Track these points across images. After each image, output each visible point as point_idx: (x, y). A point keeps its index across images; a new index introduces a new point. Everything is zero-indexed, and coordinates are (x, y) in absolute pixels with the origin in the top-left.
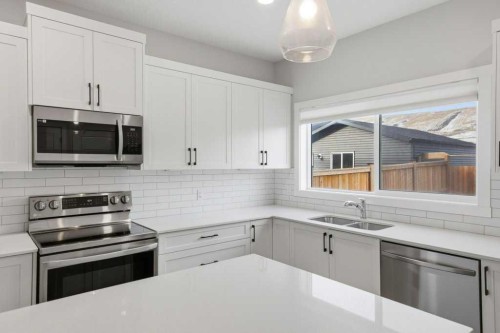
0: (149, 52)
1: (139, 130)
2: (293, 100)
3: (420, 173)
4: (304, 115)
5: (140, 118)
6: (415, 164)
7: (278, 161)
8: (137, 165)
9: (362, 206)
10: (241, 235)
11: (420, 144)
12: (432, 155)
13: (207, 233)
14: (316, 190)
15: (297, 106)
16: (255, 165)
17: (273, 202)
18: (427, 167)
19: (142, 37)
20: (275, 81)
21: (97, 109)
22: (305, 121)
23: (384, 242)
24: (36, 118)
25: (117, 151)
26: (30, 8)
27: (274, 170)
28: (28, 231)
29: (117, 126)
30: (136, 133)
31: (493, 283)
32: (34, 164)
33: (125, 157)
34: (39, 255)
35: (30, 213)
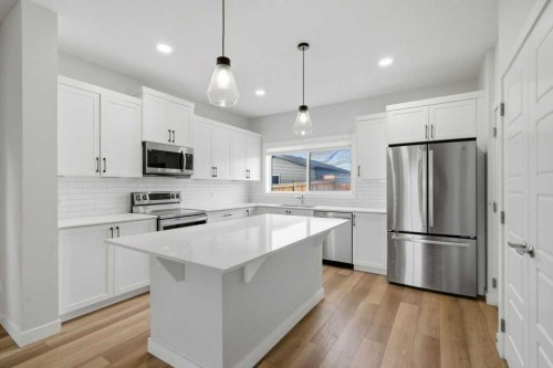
1: (192, 156)
2: (262, 141)
3: (320, 185)
4: (269, 150)
5: (191, 149)
6: (317, 182)
7: (255, 177)
8: (189, 176)
9: (302, 198)
10: (243, 213)
11: (320, 171)
12: (327, 177)
13: (227, 213)
14: (274, 192)
15: (265, 145)
16: (244, 179)
17: (250, 201)
18: (324, 184)
19: (193, 105)
20: (250, 129)
21: (172, 144)
22: (268, 154)
23: (315, 211)
24: (147, 148)
25: (181, 168)
26: (145, 89)
27: (250, 182)
28: (132, 212)
29: (182, 154)
30: (190, 158)
31: (357, 221)
32: (144, 173)
33: (186, 172)
34: (158, 220)
35: (133, 202)
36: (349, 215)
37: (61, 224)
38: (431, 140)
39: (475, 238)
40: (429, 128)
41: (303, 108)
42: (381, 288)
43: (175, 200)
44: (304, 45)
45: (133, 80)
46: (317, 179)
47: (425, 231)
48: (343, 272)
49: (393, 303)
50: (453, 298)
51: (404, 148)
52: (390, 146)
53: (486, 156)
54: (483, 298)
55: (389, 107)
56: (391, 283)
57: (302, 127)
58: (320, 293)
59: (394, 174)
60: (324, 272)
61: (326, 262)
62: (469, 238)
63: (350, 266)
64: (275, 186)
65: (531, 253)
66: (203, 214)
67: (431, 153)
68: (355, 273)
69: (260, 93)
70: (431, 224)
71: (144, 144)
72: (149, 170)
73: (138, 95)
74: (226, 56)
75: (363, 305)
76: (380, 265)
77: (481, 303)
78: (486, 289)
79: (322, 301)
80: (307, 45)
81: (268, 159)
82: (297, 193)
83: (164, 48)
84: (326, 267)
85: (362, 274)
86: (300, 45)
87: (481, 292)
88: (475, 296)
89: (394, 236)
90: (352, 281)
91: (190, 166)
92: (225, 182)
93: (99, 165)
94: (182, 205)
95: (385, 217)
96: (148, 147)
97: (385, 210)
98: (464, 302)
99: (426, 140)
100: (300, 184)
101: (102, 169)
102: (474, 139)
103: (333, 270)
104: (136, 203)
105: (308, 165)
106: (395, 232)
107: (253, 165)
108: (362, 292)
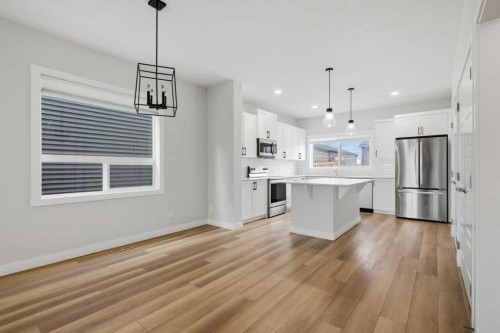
1: (277, 145)
2: (306, 135)
5: (276, 141)
7: (303, 158)
9: (337, 170)
15: (308, 137)
16: (299, 159)
22: (312, 143)
25: (272, 153)
28: (248, 177)
29: (272, 144)
31: (376, 184)
32: (258, 155)
33: (274, 155)
34: (268, 180)
35: (250, 172)
38: (421, 135)
39: (447, 190)
52: (397, 139)
55: (396, 116)
56: (398, 218)
62: (443, 190)
63: (371, 211)
65: (464, 191)
67: (421, 143)
68: (374, 215)
69: (315, 107)
70: (421, 184)
71: (258, 140)
72: (260, 154)
76: (391, 209)
79: (360, 222)
81: (311, 147)
82: (335, 168)
85: (378, 216)
86: (349, 89)
89: (399, 191)
91: (275, 151)
92: (289, 161)
93: (243, 151)
95: (394, 180)
96: (261, 141)
99: (418, 136)
101: (245, 153)
106: (400, 188)
107: (302, 149)
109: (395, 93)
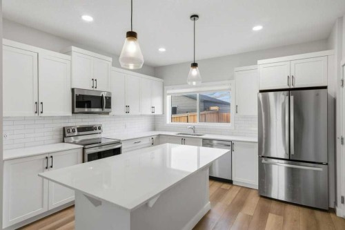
0: (113, 65)
1: (110, 98)
2: (163, 85)
3: (207, 116)
4: (168, 92)
5: (110, 93)
6: (205, 112)
7: (158, 111)
8: (108, 113)
9: (193, 129)
10: (148, 141)
11: (207, 103)
12: (212, 108)
13: (136, 141)
14: (173, 123)
15: (165, 87)
16: (150, 113)
17: (154, 129)
18: (210, 113)
19: (111, 59)
20: (155, 76)
21: (95, 89)
22: (169, 94)
23: (204, 139)
24: (75, 93)
25: (102, 107)
26: (74, 48)
27: (154, 115)
28: (64, 142)
29: (102, 97)
30: (109, 100)
31: (235, 148)
32: (73, 112)
33: (106, 110)
34: (84, 149)
35: (65, 134)
36: (230, 143)
37: (5, 156)
38: (292, 87)
39: (327, 164)
40: (291, 78)
41: (195, 65)
42: (254, 200)
43: (98, 131)
44: (195, 17)
45: (65, 41)
46: (205, 109)
47: (288, 158)
48: (225, 186)
49: (263, 214)
50: (310, 210)
51: (271, 94)
52: (261, 91)
53: (335, 101)
54: (333, 211)
55: (259, 62)
56: (262, 196)
57: (193, 79)
58: (207, 205)
59: (263, 113)
60: (210, 186)
61: (212, 178)
62: (321, 163)
63: (230, 182)
64: (173, 116)
66: (119, 142)
67: (292, 98)
68: (234, 187)
69: (162, 50)
70: (292, 152)
71: (73, 90)
72: (76, 110)
73: (69, 53)
74: (134, 30)
75: (240, 216)
76: (254, 182)
77: (332, 215)
78: (336, 203)
79: (209, 212)
80: (197, 16)
81: (168, 98)
82: (191, 124)
83: (87, 18)
84: (212, 182)
85: (239, 188)
86: (192, 17)
87: (332, 206)
88: (327, 209)
89: (263, 161)
90: (232, 194)
91: (109, 106)
92: (135, 116)
93: (37, 108)
94: (102, 135)
95: (257, 145)
97: (256, 140)
98: (318, 214)
99: (288, 87)
100: (192, 114)
101: (40, 110)
102: (325, 87)
103: (217, 185)
104: (67, 135)
105: (198, 99)
106: (264, 157)
107: (157, 102)
108: (239, 204)
109: (258, 28)
